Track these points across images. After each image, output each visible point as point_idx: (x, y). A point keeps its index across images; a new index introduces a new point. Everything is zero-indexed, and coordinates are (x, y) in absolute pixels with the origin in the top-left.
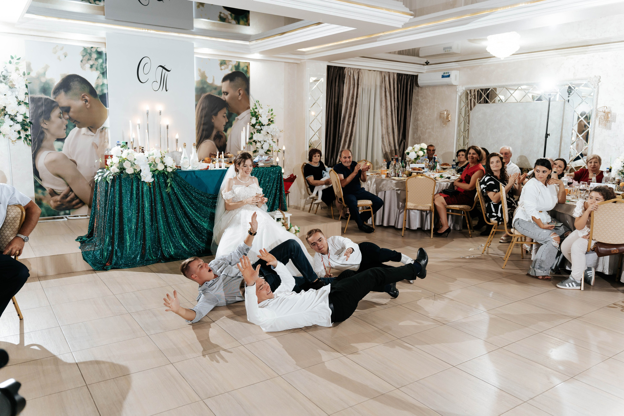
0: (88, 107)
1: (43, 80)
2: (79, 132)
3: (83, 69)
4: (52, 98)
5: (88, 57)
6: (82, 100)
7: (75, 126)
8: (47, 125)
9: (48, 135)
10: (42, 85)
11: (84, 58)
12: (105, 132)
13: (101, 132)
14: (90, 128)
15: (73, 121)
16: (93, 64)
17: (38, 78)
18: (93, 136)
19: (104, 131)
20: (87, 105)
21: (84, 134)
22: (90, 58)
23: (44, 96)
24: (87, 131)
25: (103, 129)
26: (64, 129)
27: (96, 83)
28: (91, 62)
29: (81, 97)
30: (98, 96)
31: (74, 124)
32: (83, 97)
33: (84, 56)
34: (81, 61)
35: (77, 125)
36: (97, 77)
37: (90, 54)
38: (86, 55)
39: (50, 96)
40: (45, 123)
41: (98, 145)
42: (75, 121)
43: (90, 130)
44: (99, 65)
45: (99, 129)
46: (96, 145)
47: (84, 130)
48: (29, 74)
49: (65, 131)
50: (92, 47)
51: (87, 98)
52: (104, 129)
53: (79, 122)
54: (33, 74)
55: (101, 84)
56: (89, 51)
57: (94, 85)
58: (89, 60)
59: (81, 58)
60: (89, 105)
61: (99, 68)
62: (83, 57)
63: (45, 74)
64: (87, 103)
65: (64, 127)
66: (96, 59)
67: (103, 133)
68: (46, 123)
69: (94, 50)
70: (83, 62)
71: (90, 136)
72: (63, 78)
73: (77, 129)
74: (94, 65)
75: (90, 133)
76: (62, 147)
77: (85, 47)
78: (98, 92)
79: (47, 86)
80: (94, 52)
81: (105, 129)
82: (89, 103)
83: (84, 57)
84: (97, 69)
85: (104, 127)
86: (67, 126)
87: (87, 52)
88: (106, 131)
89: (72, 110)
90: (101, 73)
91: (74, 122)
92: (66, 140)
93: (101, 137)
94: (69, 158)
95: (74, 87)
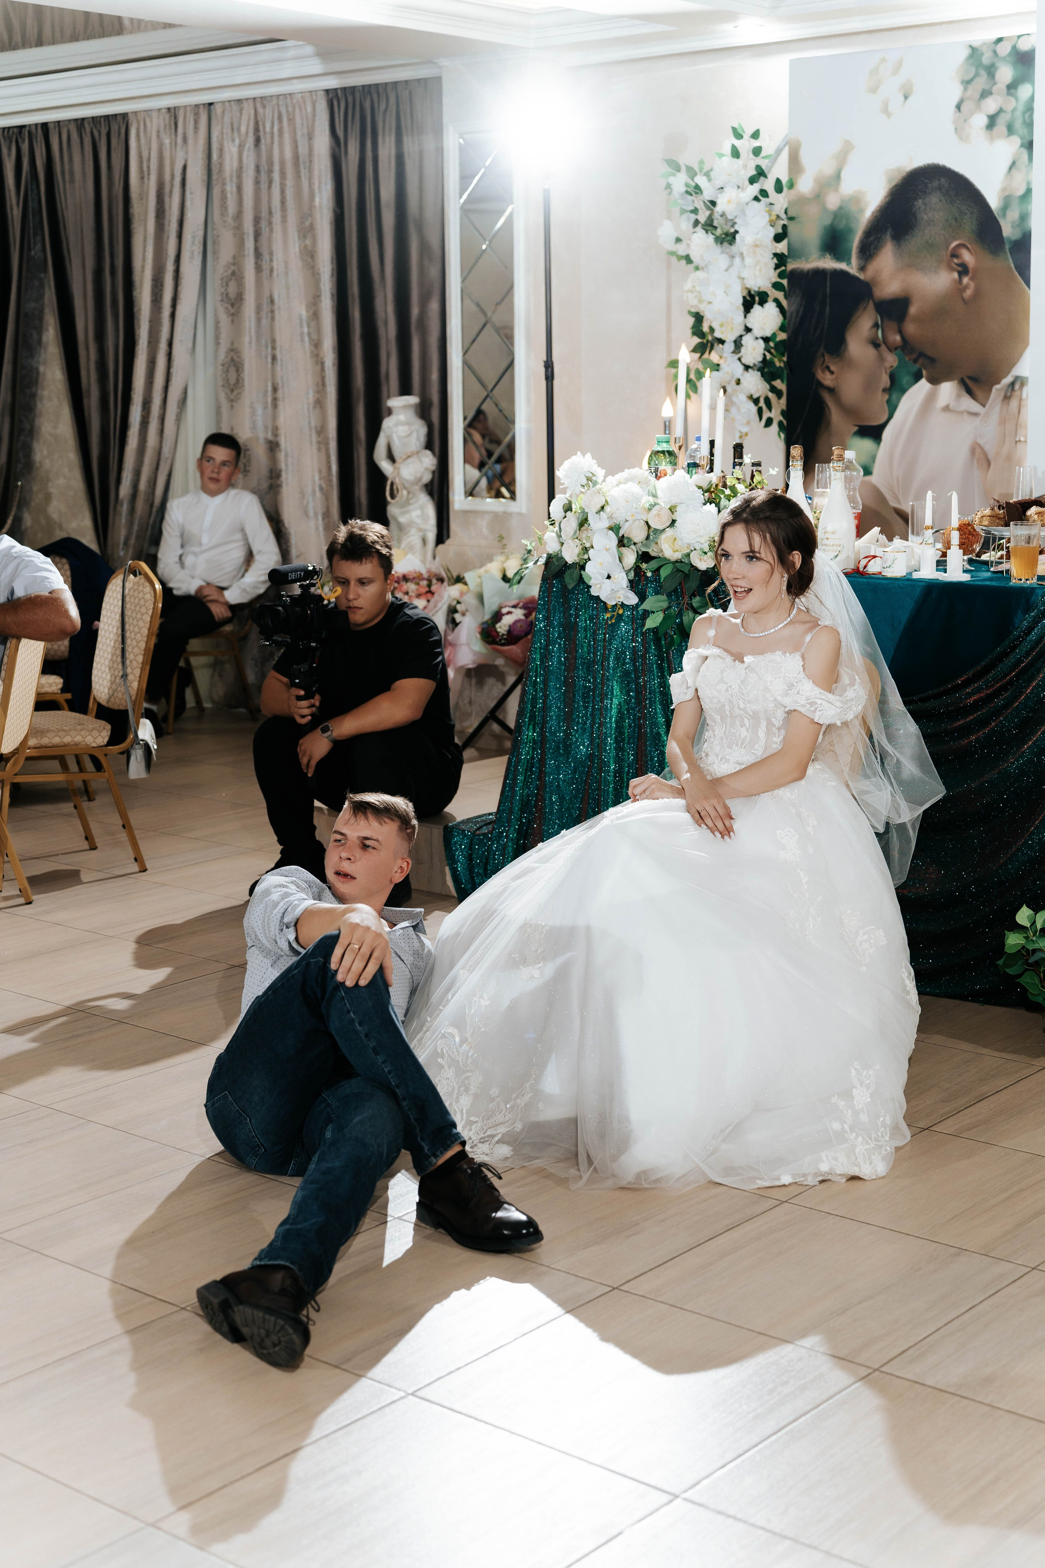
0: (968, 293)
1: (833, 202)
2: (930, 399)
3: (961, 138)
4: (851, 267)
5: (981, 82)
6: (952, 269)
7: (917, 377)
8: (832, 373)
9: (836, 416)
10: (828, 222)
11: (969, 93)
12: (1021, 399)
13: (1007, 398)
14: (970, 383)
15: (914, 356)
16: (1000, 111)
17: (818, 196)
18: (976, 414)
19: (1017, 393)
20: (966, 287)
21: (946, 409)
22: (987, 87)
23: (829, 263)
24: (959, 396)
25: (1012, 384)
26: (884, 390)
27: (1004, 190)
28: (991, 105)
29: (946, 255)
30: (1007, 247)
31: (915, 368)
32: (954, 255)
33: (967, 83)
34: (958, 107)
35: (924, 373)
36: (1008, 163)
37: (991, 71)
38: (977, 75)
39: (849, 263)
40: (828, 368)
41: (991, 456)
42: (921, 355)
43: (970, 392)
44: (1021, 107)
45: (998, 387)
46: (985, 455)
47: (948, 390)
48: (791, 185)
49: (886, 397)
50: (1000, 40)
51: (967, 257)
52: (1017, 387)
53: (932, 360)
54: (805, 185)
55: (1021, 191)
56: (986, 59)
57: (994, 202)
58: (985, 94)
59: (955, 92)
60: (972, 284)
61: (1018, 124)
62: (965, 89)
63: (838, 177)
64: (966, 280)
65: (885, 381)
66: (1012, 87)
67: (1014, 403)
68: (832, 368)
69: (1004, 49)
70: (964, 107)
71: (966, 416)
72: (893, 183)
73: (923, 385)
74: (1002, 115)
75: (968, 403)
76: (873, 458)
77: (975, 45)
78: (1008, 230)
79: (842, 225)
80: (1004, 59)
81: (1022, 385)
82: (972, 279)
83: (970, 87)
84: (1010, 130)
85: (1017, 378)
86: (892, 377)
87: (979, 65)
88: (1024, 396)
89: (913, 310)
90: (1022, 145)
91: (915, 361)
92: (887, 434)
93: (1003, 422)
94: (893, 504)
95: (925, 217)
